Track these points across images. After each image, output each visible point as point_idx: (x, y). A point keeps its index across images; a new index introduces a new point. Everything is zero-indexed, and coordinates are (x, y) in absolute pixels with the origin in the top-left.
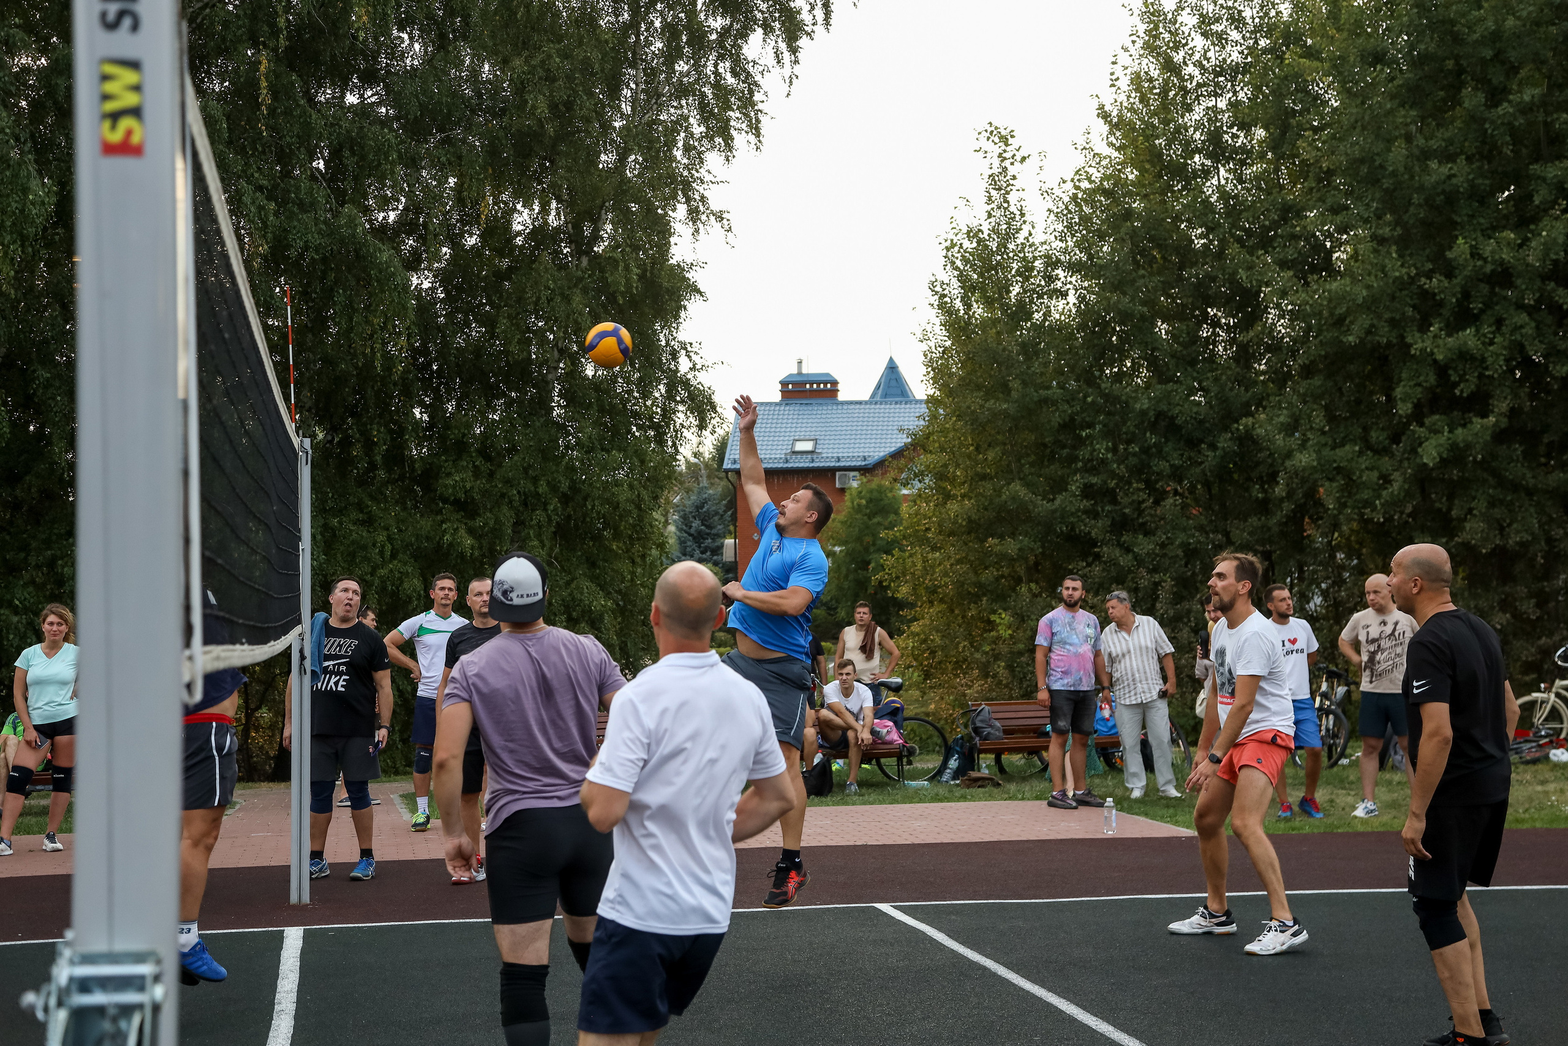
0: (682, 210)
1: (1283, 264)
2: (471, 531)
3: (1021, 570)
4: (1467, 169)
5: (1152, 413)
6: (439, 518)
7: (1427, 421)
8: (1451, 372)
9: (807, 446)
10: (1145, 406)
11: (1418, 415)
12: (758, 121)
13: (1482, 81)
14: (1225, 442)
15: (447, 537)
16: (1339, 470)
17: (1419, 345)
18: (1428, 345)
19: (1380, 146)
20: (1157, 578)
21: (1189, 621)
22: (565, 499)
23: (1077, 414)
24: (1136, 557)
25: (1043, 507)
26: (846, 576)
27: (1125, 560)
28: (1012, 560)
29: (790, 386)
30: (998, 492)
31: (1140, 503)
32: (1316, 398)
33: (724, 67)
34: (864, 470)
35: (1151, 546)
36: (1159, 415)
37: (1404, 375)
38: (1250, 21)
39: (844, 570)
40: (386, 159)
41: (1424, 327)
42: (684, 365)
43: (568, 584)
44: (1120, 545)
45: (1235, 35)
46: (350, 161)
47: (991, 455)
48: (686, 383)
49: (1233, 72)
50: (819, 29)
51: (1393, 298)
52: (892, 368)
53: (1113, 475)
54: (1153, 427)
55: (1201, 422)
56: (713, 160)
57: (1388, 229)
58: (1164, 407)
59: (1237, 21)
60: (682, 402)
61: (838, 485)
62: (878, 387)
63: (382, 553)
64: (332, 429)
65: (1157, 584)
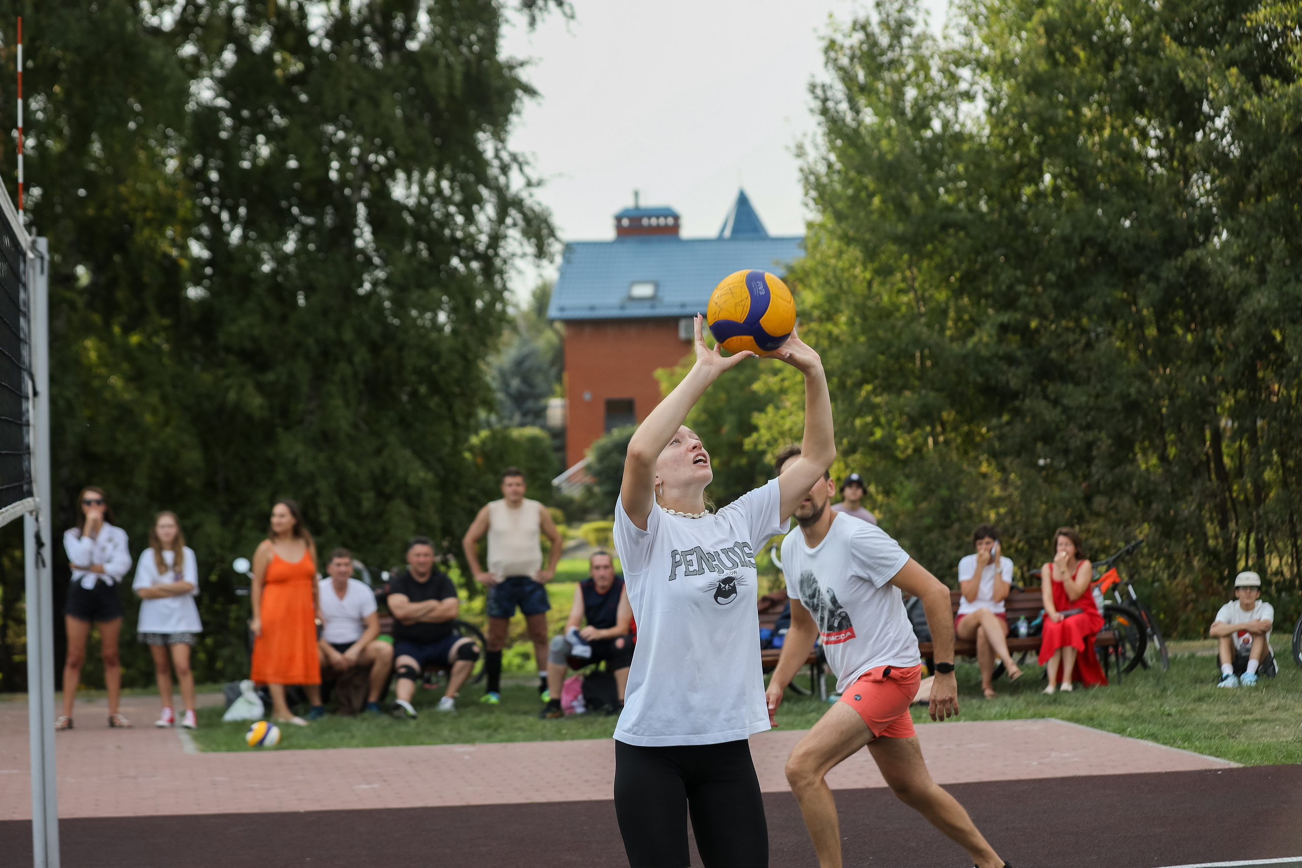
2: (260, 388)
6: (221, 372)
9: (647, 291)
14: (1169, 271)
15: (232, 396)
20: (1090, 436)
22: (375, 349)
27: (1051, 415)
29: (625, 222)
35: (1084, 399)
42: (516, 183)
43: (378, 452)
44: (1046, 397)
48: (518, 204)
52: (743, 202)
60: (515, 225)
61: (683, 334)
62: (726, 223)
64: (96, 270)
65: (1090, 445)
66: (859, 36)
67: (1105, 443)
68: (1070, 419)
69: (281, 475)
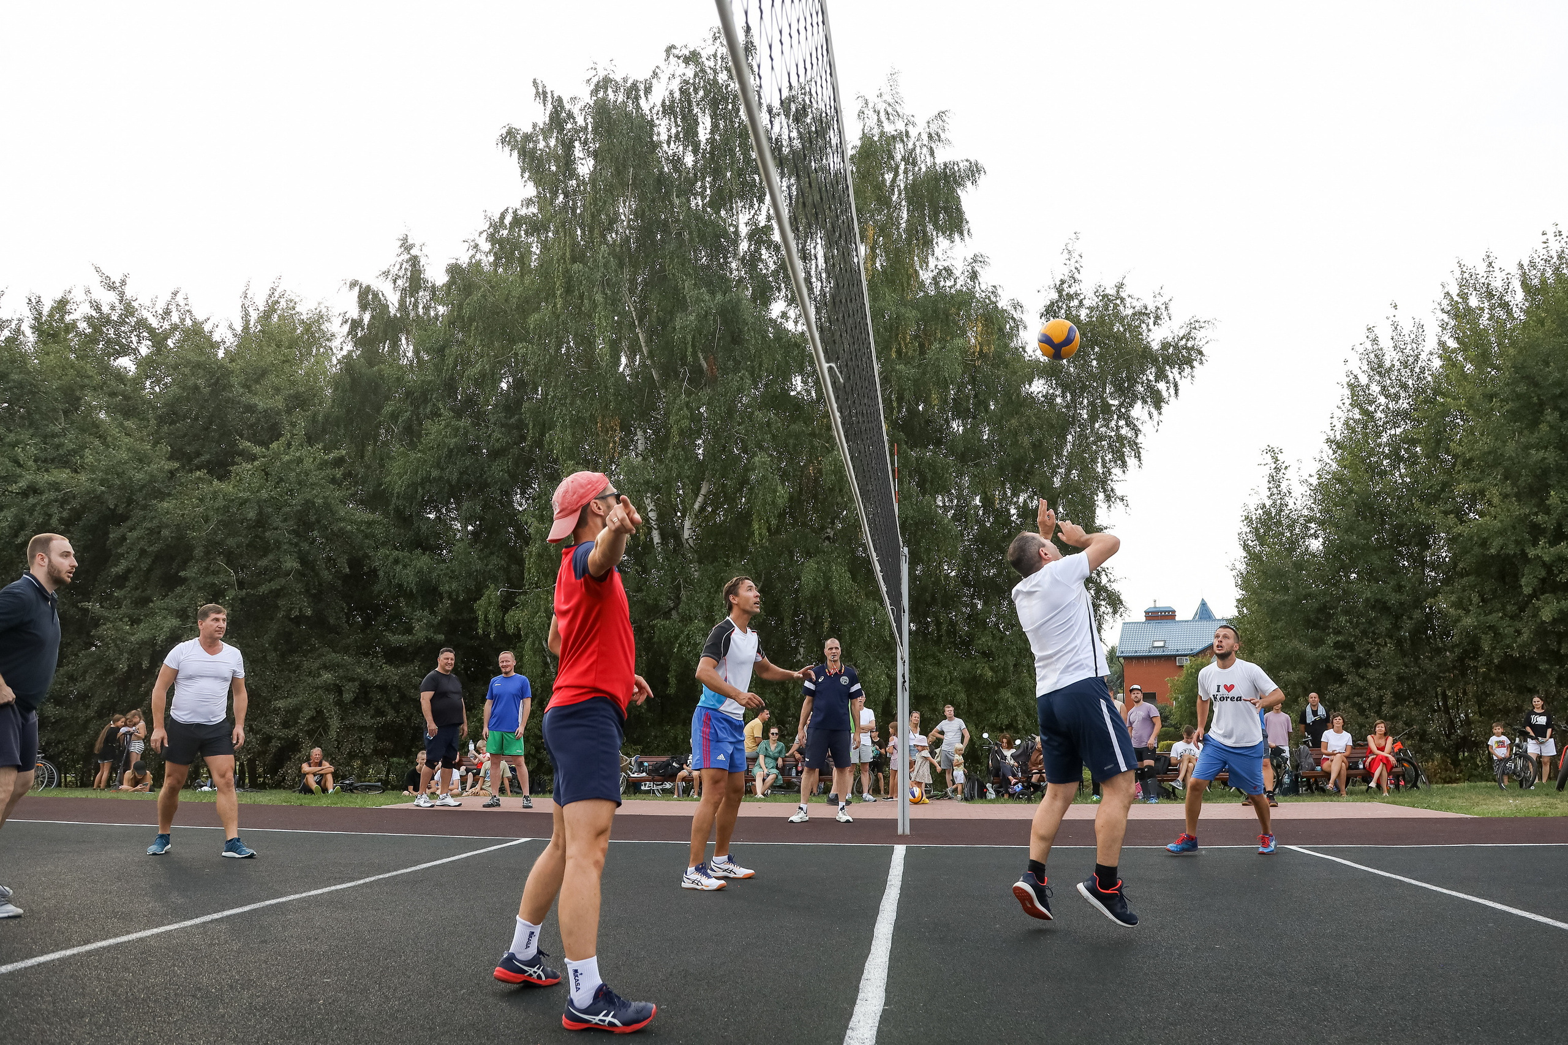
0: (1101, 496)
1: (1446, 513)
2: (992, 669)
3: (1299, 690)
4: (1553, 454)
5: (1372, 600)
7: (1542, 597)
8: (1554, 568)
9: (1161, 644)
10: (1369, 595)
11: (1534, 595)
12: (1139, 453)
13: (1556, 408)
14: (1417, 614)
16: (1489, 627)
17: (1534, 552)
18: (1539, 552)
19: (1499, 443)
21: (1402, 717)
23: (1328, 602)
24: (1368, 682)
25: (1311, 653)
26: (1185, 710)
28: (1294, 684)
29: (1150, 613)
30: (1284, 646)
31: (1369, 651)
32: (1472, 587)
33: (1122, 423)
34: (1193, 655)
36: (1377, 601)
37: (1526, 571)
38: (1411, 386)
39: (1184, 707)
40: (947, 472)
41: (1535, 544)
42: (1104, 580)
44: (1359, 676)
45: (1403, 395)
46: (929, 476)
47: (1280, 624)
48: (1105, 589)
49: (1405, 415)
50: (1173, 399)
51: (1514, 528)
52: (1204, 604)
53: (1350, 635)
54: (1373, 608)
55: (1401, 604)
56: (1116, 471)
57: (1509, 489)
58: (1379, 597)
59: (1404, 386)
60: (1104, 600)
61: (1178, 664)
62: (1196, 614)
63: (945, 680)
65: (1381, 697)
66: (1260, 511)
67: (1388, 697)
68: (1370, 685)
69: (1001, 707)
